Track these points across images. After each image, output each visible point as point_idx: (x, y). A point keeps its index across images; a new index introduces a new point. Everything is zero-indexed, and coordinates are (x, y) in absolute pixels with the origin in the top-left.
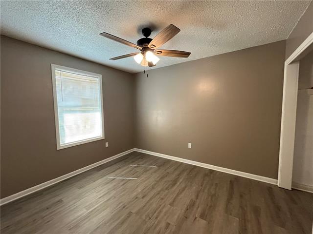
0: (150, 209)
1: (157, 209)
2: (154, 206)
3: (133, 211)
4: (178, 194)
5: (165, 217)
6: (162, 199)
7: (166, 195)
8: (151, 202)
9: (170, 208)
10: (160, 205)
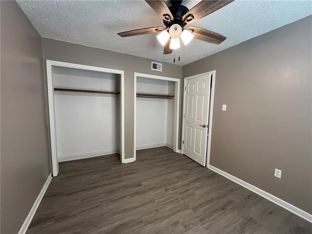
0: (175, 206)
1: (168, 203)
2: (169, 207)
3: (191, 211)
4: (135, 209)
5: (164, 195)
6: (157, 210)
7: (150, 213)
8: (169, 213)
9: (156, 199)
10: (163, 205)
